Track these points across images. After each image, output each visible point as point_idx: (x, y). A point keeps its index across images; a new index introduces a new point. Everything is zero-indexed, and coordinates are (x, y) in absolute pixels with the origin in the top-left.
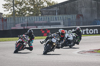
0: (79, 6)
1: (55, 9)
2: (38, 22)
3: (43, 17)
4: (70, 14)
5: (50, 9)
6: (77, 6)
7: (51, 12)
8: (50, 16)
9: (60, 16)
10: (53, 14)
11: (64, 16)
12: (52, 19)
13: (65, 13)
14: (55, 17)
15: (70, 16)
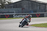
0: (23, 4)
1: (12, 5)
2: (4, 11)
3: (6, 9)
4: (19, 8)
5: (9, 5)
6: (22, 4)
7: (10, 7)
8: (9, 9)
9: (14, 9)
10: (11, 8)
11: (16, 9)
12: (10, 10)
13: (16, 7)
14: (11, 9)
15: (19, 9)
